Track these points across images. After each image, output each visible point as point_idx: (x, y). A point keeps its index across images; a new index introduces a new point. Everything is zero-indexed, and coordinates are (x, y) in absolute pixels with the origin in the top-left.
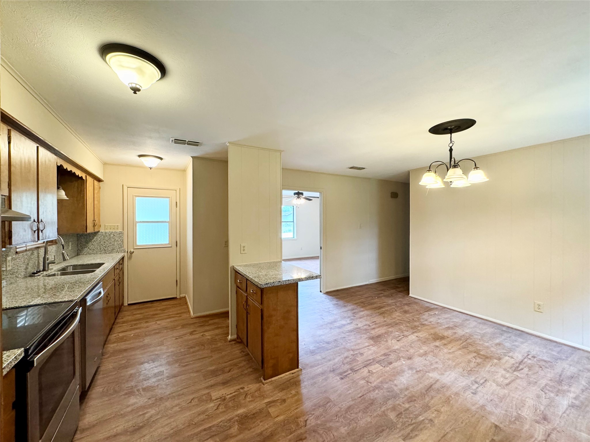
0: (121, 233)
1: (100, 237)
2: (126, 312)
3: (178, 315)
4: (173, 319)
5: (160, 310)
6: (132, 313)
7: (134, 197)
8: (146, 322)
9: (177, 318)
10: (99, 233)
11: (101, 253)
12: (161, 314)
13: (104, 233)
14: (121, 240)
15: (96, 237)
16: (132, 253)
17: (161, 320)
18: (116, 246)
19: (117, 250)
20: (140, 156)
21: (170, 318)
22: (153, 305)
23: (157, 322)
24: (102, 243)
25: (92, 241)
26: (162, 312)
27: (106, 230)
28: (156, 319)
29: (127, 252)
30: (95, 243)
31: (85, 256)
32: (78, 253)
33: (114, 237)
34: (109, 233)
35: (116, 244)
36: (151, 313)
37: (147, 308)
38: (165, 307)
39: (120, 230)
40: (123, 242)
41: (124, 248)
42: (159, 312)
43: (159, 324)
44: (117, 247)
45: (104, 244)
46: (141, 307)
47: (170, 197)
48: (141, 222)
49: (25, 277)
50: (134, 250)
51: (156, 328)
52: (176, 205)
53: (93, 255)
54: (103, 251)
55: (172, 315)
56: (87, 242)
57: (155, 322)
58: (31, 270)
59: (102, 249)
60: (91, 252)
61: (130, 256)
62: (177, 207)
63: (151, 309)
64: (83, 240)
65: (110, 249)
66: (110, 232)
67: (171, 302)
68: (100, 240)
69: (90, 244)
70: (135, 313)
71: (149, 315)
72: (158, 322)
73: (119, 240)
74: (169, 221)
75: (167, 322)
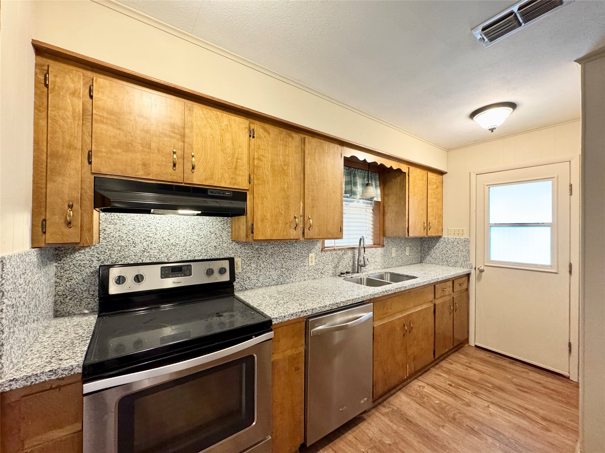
0: (467, 241)
1: (442, 244)
2: (463, 357)
3: (544, 423)
4: (524, 423)
5: (516, 385)
6: (470, 363)
7: (485, 186)
8: (475, 394)
9: (536, 430)
10: (442, 239)
11: (443, 265)
12: (511, 393)
13: (446, 239)
14: (467, 251)
15: (438, 244)
16: (482, 271)
17: (501, 407)
18: (460, 259)
19: (462, 263)
20: (473, 115)
21: (525, 417)
22: (512, 366)
23: (491, 406)
24: (444, 252)
25: (435, 248)
26: (518, 392)
27: (449, 235)
28: (495, 399)
29: (475, 268)
30: (437, 251)
31: (428, 265)
32: (421, 260)
33: (458, 245)
34: (453, 240)
35: (460, 255)
36: (497, 382)
37: (498, 366)
38: (532, 385)
39: (466, 236)
40: (469, 252)
41: (471, 262)
42: (510, 387)
43: (491, 414)
44: (462, 259)
45: (447, 254)
46: (491, 359)
47: (556, 176)
48: (496, 225)
49: (334, 275)
50: (485, 269)
51: (481, 420)
52: (571, 190)
53: (434, 265)
54: (445, 262)
55: (533, 412)
56: (430, 249)
57: (486, 404)
58: (341, 269)
59: (444, 259)
60: (433, 261)
61: (479, 275)
62: (571, 194)
63: (503, 374)
64: (426, 246)
65: (453, 261)
66: (453, 238)
67: (550, 380)
68: (442, 247)
69: (432, 251)
70: (473, 365)
71: (489, 382)
72: (493, 409)
73: (464, 250)
74: (551, 224)
75: (509, 422)
